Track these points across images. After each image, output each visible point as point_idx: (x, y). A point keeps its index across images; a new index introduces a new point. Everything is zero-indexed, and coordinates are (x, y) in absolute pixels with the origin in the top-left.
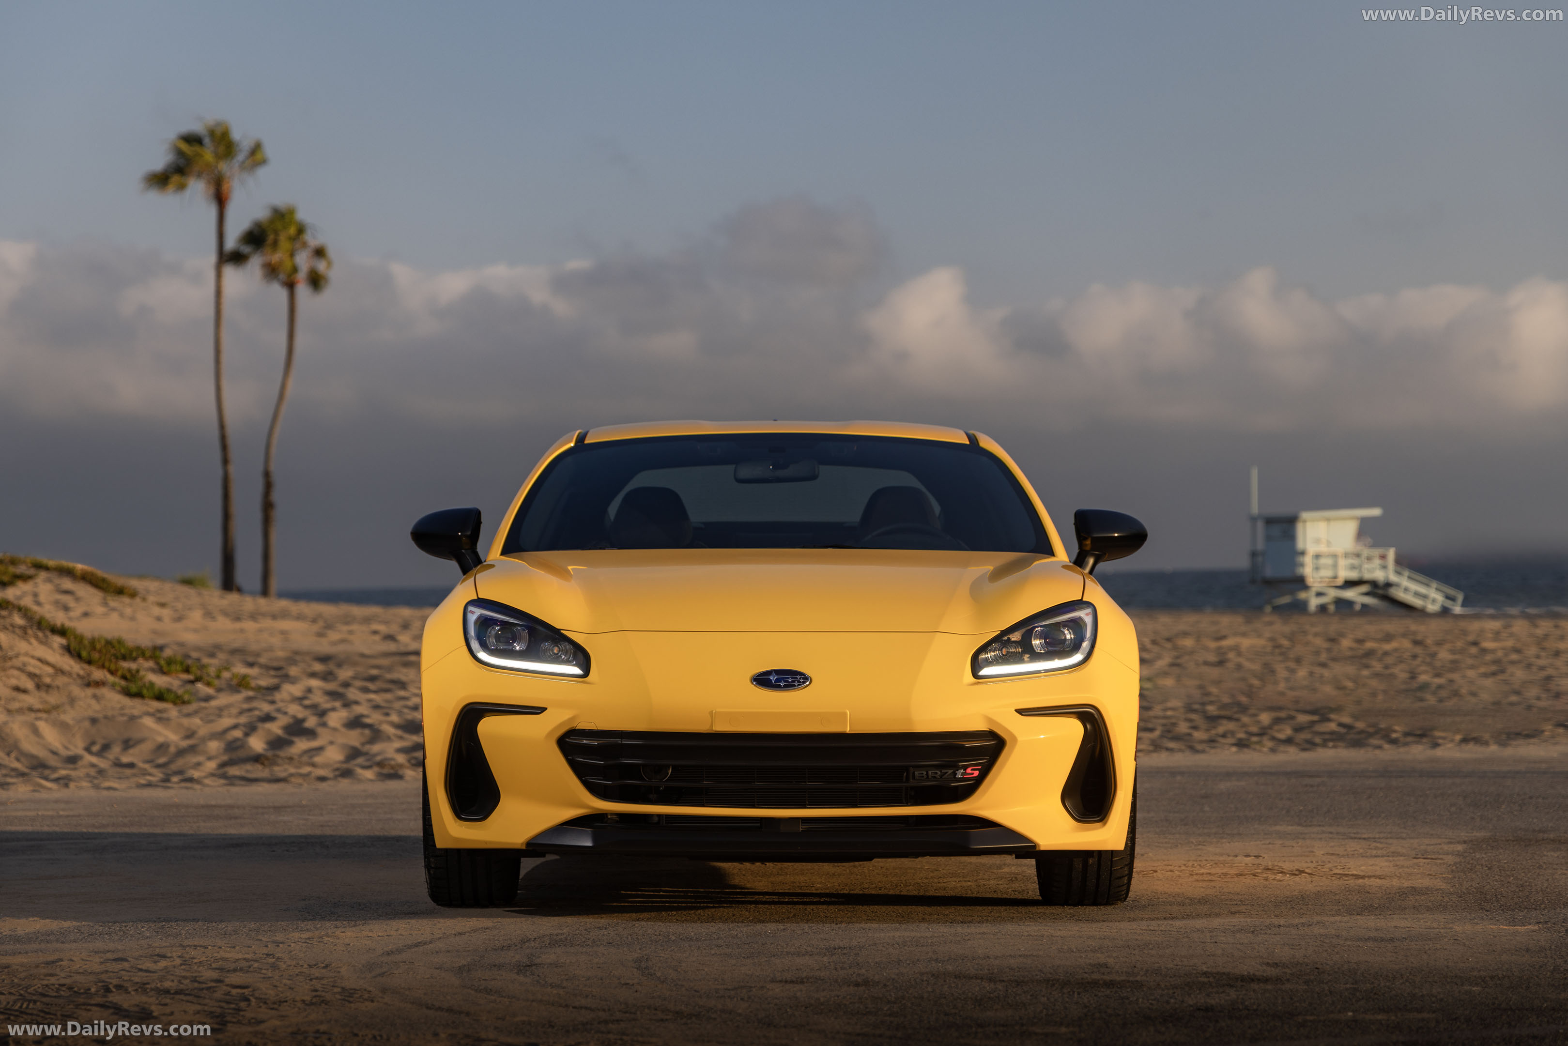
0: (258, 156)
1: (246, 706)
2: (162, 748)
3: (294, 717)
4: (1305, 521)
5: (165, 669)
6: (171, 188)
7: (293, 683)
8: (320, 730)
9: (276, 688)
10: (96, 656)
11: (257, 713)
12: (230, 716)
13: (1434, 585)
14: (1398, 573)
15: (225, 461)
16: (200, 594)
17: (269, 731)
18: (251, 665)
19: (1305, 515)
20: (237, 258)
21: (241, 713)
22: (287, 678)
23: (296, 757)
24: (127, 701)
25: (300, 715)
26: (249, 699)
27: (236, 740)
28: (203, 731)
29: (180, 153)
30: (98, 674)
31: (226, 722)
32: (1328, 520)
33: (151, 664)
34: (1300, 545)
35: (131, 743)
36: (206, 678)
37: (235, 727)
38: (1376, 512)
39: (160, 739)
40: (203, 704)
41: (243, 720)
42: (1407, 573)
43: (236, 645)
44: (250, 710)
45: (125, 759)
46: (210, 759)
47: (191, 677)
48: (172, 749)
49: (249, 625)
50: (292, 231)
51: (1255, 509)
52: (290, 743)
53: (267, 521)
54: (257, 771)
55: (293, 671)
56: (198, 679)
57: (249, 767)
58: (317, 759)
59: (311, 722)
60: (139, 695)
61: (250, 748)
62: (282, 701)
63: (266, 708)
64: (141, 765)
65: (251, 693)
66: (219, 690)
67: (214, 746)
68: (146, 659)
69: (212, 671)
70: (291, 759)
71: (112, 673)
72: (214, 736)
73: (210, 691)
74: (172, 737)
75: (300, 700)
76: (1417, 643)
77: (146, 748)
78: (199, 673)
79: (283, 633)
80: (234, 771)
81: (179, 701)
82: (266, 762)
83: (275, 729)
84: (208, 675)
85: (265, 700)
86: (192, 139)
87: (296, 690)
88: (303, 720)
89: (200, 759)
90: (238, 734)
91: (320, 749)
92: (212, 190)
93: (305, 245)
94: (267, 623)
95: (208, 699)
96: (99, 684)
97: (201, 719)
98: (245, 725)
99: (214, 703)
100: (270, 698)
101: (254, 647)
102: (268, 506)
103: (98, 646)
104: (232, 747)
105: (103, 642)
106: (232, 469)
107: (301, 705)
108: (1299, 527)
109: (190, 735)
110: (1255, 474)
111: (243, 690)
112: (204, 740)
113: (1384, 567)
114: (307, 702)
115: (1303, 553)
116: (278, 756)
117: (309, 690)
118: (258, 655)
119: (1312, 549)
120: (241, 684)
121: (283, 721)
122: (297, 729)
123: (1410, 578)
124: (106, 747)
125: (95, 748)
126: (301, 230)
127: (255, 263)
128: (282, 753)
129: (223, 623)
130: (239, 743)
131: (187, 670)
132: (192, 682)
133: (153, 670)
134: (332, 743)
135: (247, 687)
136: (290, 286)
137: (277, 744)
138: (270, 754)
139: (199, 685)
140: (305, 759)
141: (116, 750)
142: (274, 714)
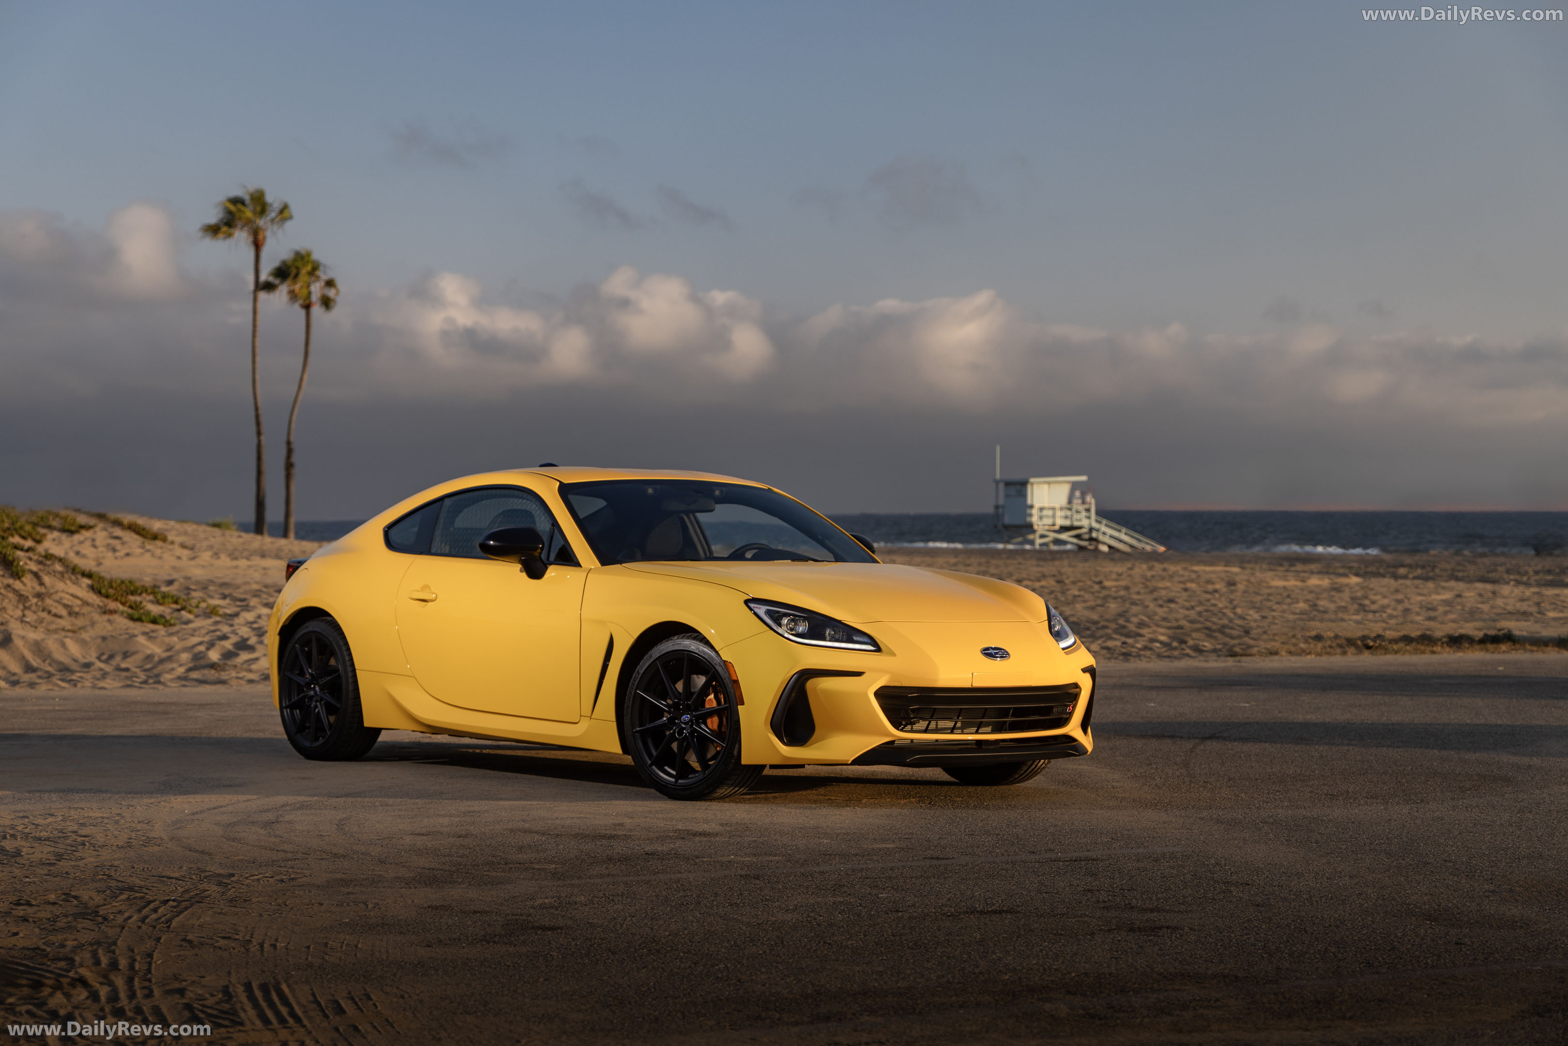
0: (286, 214)
1: (213, 628)
2: (149, 657)
3: (242, 637)
4: (1032, 484)
5: (161, 601)
6: (221, 236)
7: (249, 611)
8: (258, 646)
9: (236, 615)
10: (111, 591)
11: (218, 633)
12: (199, 636)
13: (1124, 530)
14: (1100, 522)
15: (259, 433)
16: (223, 535)
17: (223, 647)
18: (224, 597)
19: (1032, 480)
20: (269, 287)
21: (207, 633)
22: (247, 608)
23: (239, 665)
24: (131, 624)
25: (246, 636)
26: (217, 623)
27: (201, 652)
28: (178, 647)
29: (230, 212)
30: (112, 605)
31: (195, 640)
32: (1049, 483)
33: (151, 597)
34: (1029, 502)
35: (128, 654)
36: (188, 607)
37: (201, 643)
38: (1084, 478)
39: (149, 652)
40: (184, 626)
41: (206, 639)
42: (1104, 522)
43: (227, 580)
44: (214, 631)
45: (123, 665)
46: (181, 665)
47: (179, 607)
48: (156, 659)
49: (243, 563)
50: (309, 268)
51: (998, 476)
52: (237, 655)
53: (288, 477)
54: (212, 674)
55: (253, 602)
56: (183, 609)
57: (206, 672)
58: (253, 667)
59: (253, 641)
60: (139, 620)
61: (209, 658)
62: (238, 624)
63: (226, 629)
64: (134, 669)
65: (218, 619)
66: (197, 616)
67: (185, 657)
68: (149, 594)
69: (194, 602)
70: (235, 666)
71: (123, 604)
72: (186, 650)
73: (191, 617)
74: (157, 650)
75: (250, 624)
76: (1059, 582)
77: (139, 657)
78: (184, 603)
79: (264, 569)
80: (195, 675)
81: (167, 624)
82: (218, 669)
83: (228, 645)
84: (191, 605)
85: (227, 624)
86: (237, 201)
87: (249, 616)
88: (248, 639)
89: (174, 665)
90: (202, 648)
91: (257, 659)
92: (251, 239)
93: (318, 278)
94: (257, 561)
95: (188, 622)
96: (112, 612)
97: (179, 638)
98: (207, 643)
99: (191, 626)
100: (230, 622)
101: (239, 581)
102: (289, 466)
103: (114, 585)
104: (197, 657)
105: (119, 582)
106: (263, 438)
107: (251, 627)
108: (1029, 487)
109: (170, 649)
110: (998, 449)
111: (213, 616)
112: (179, 652)
113: (1089, 518)
114: (255, 626)
115: (1032, 507)
116: (226, 664)
117: (259, 617)
118: (238, 587)
119: (1037, 505)
120: (211, 612)
121: (234, 639)
122: (243, 645)
123: (1106, 525)
124: (111, 657)
125: (104, 657)
126: (316, 267)
127: (283, 290)
128: (229, 663)
129: (225, 561)
130: (201, 655)
131: (176, 602)
132: (179, 610)
133: (152, 602)
134: (265, 655)
135: (217, 614)
136: (307, 307)
137: (228, 655)
138: (221, 663)
139: (183, 613)
140: (245, 666)
141: (118, 658)
142: (228, 635)
